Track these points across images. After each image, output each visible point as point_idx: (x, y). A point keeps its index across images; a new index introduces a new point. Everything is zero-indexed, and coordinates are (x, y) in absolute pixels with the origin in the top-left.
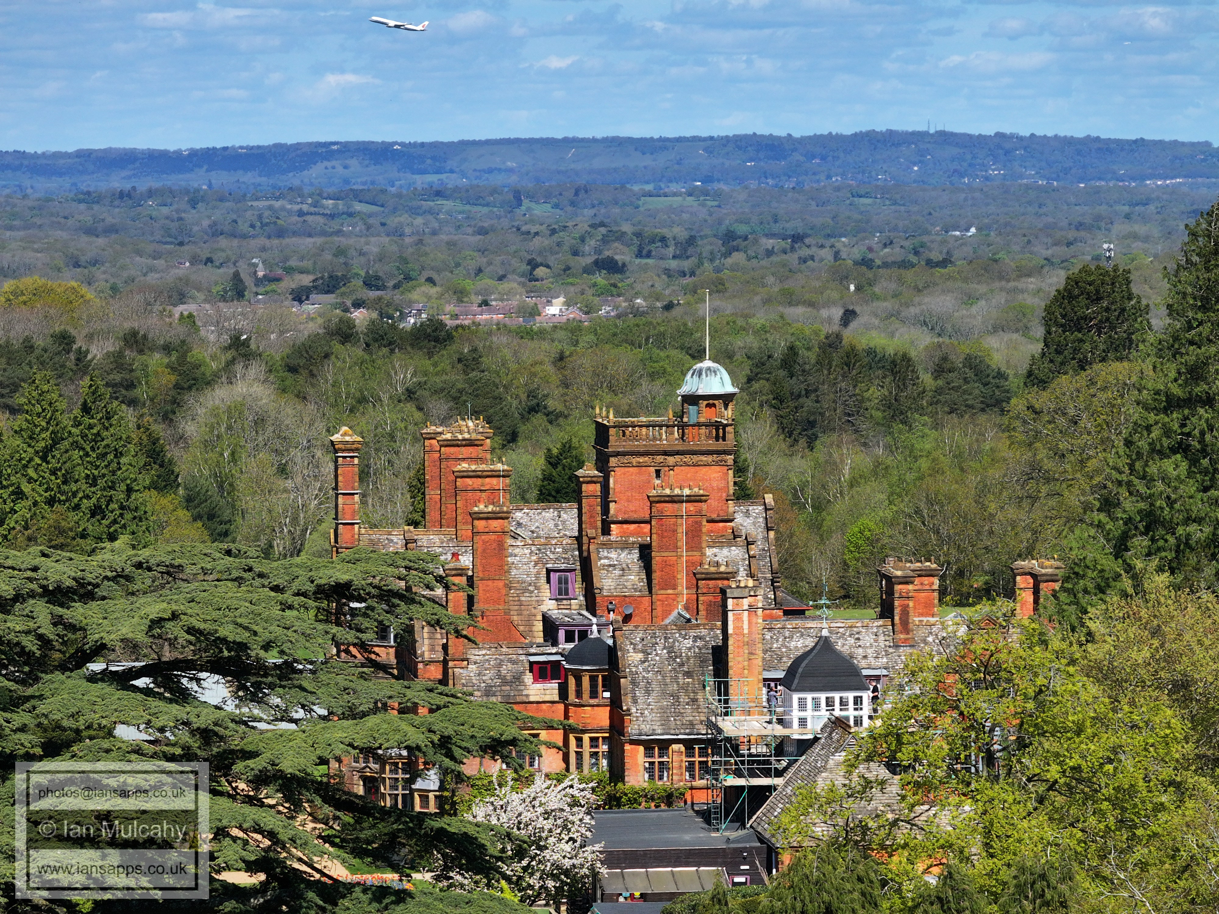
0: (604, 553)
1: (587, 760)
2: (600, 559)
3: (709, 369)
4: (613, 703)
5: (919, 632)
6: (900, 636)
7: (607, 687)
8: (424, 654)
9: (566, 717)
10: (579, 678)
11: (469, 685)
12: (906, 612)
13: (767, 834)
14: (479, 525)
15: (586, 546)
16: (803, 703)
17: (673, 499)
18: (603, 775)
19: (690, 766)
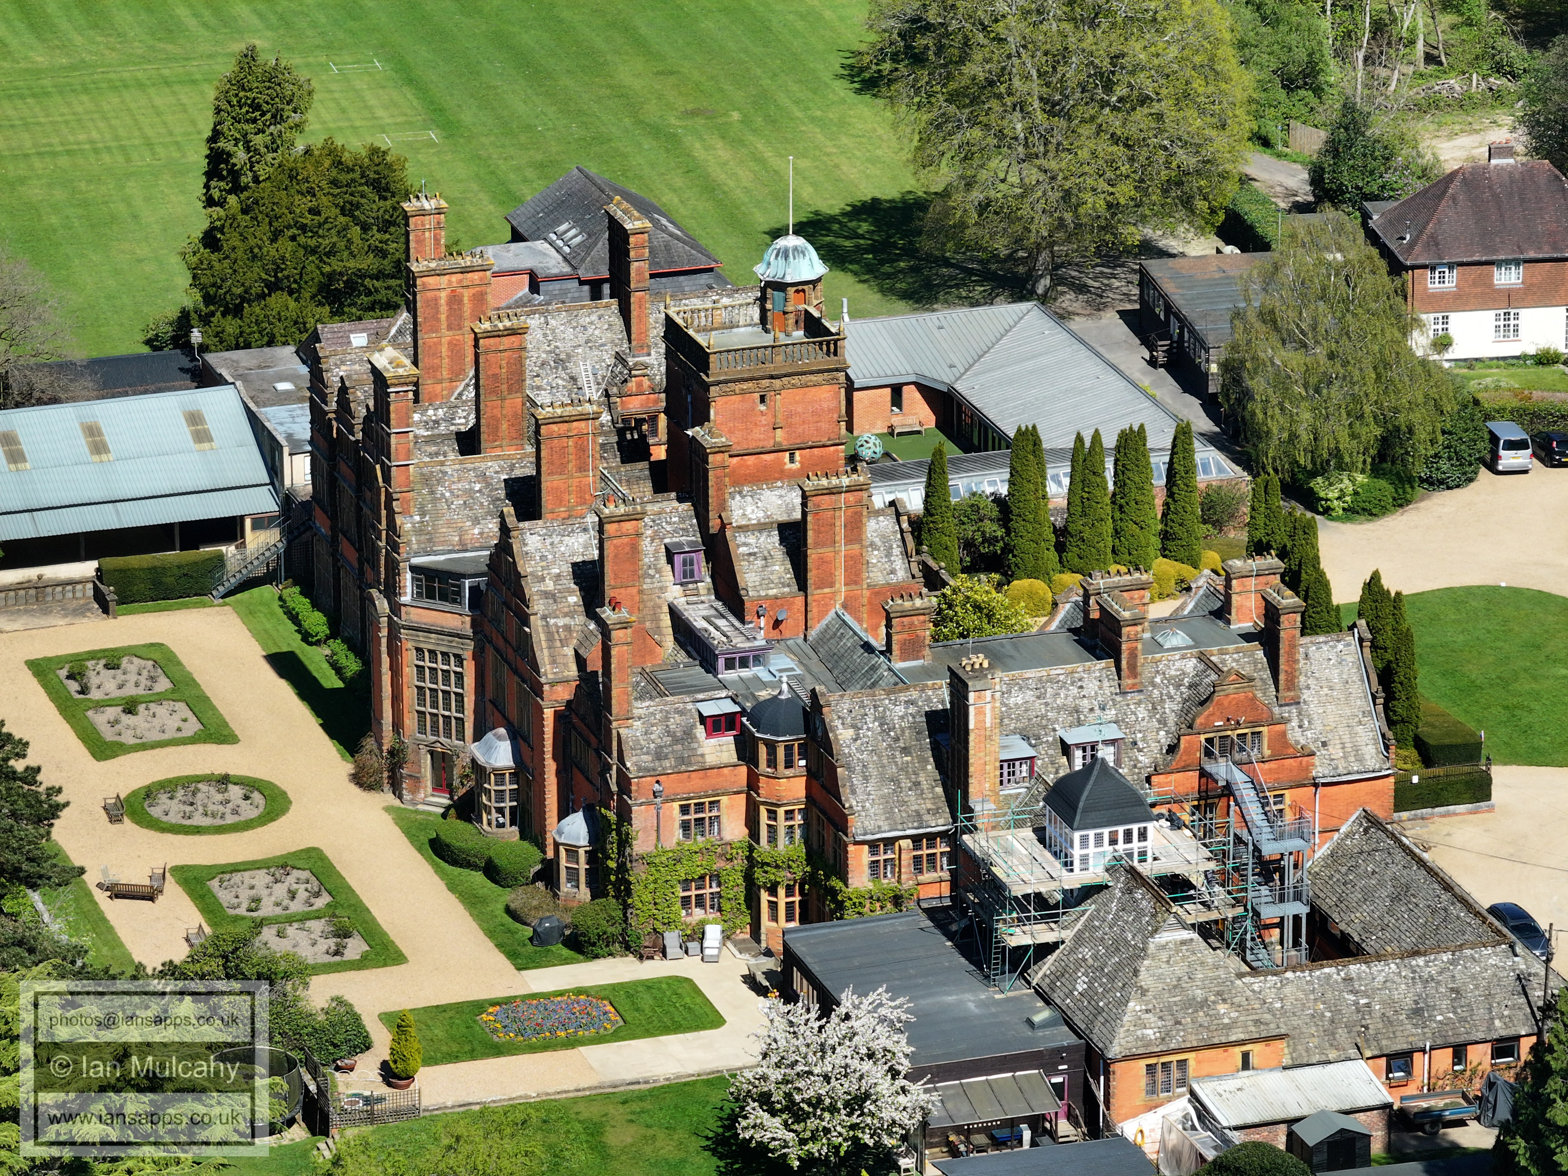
0: (741, 538)
1: (782, 832)
2: (738, 546)
3: (795, 249)
4: (812, 774)
5: (1146, 672)
6: (1127, 682)
7: (803, 755)
8: (547, 671)
9: (753, 784)
10: (771, 747)
11: (638, 747)
12: (1133, 655)
13: (1079, 1020)
14: (609, 528)
15: (714, 525)
16: (1084, 840)
17: (831, 491)
18: (799, 850)
19: (917, 860)
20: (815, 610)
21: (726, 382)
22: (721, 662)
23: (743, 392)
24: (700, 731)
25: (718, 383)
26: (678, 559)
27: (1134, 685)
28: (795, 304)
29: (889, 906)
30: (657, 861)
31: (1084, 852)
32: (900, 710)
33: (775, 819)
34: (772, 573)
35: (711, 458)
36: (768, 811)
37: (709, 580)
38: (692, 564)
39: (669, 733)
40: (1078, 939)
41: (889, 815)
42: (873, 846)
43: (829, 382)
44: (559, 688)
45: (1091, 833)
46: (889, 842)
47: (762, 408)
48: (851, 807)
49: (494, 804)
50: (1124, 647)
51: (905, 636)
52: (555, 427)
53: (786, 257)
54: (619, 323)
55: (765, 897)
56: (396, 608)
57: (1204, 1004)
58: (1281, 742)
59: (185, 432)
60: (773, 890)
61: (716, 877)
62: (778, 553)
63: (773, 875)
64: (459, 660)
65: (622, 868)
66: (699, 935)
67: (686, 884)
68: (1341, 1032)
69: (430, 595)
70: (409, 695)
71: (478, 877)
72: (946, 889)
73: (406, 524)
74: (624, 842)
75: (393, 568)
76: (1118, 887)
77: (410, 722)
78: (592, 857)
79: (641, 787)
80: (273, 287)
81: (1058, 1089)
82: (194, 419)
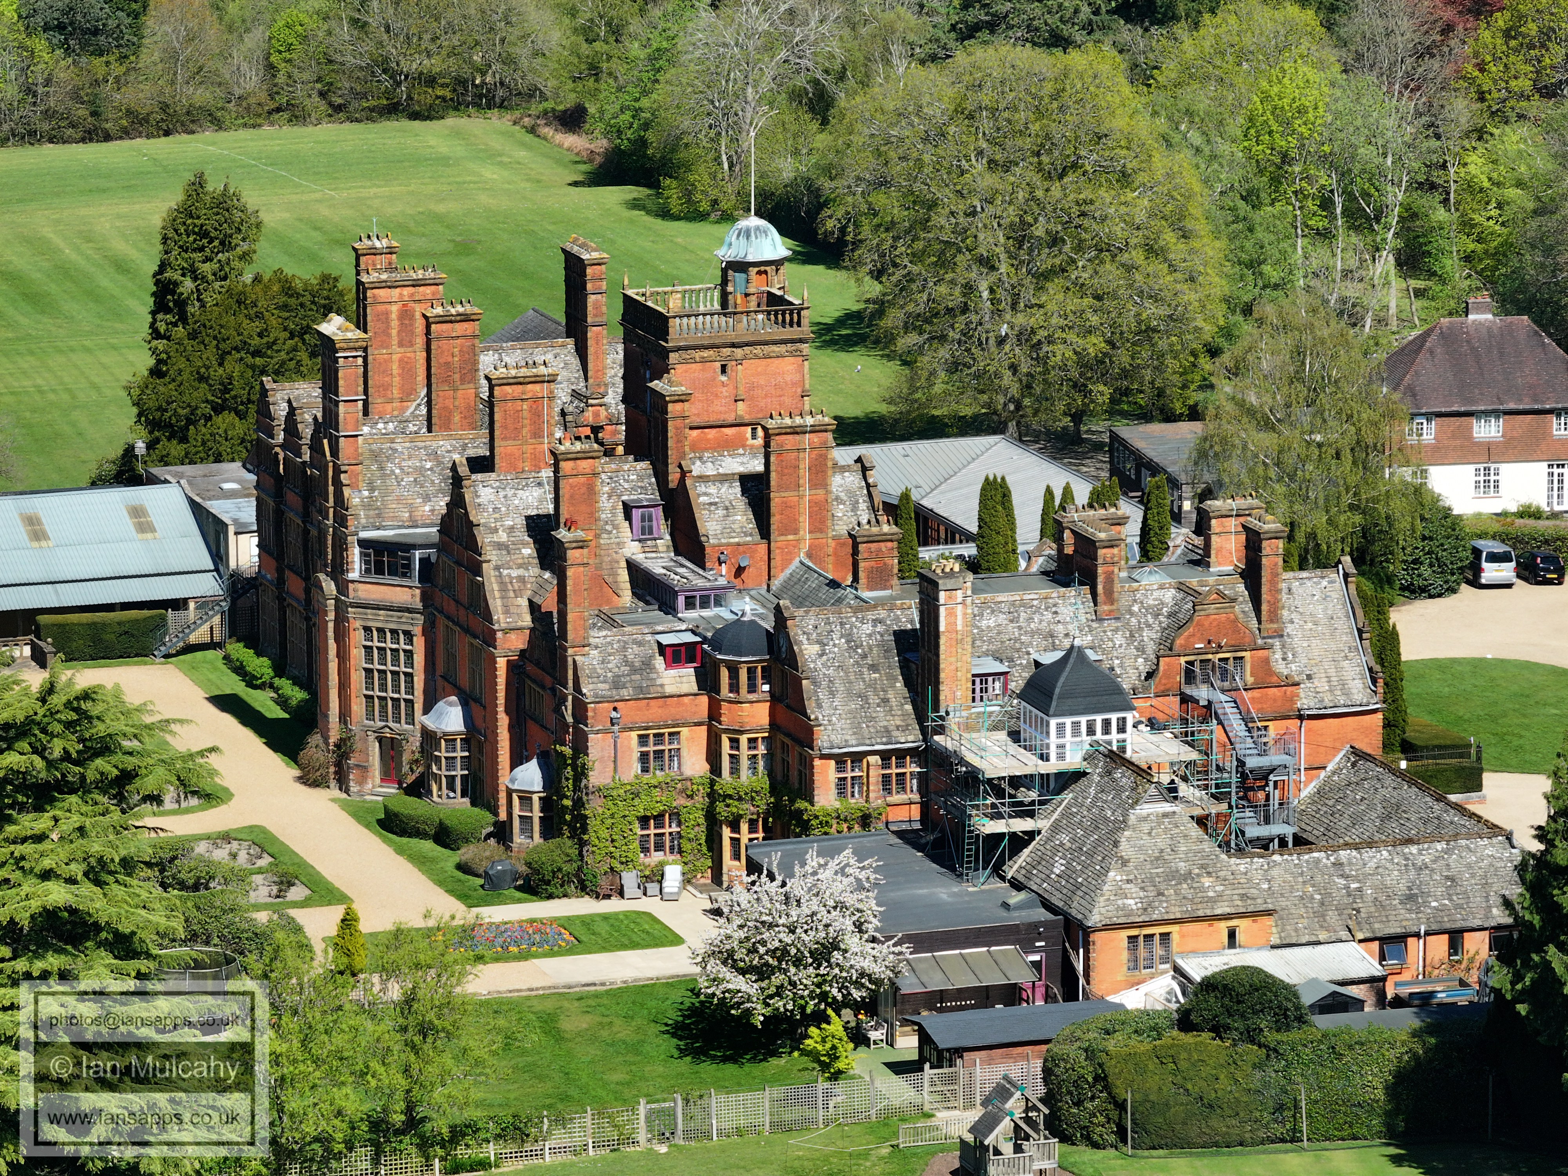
0: (701, 488)
1: (745, 763)
2: (699, 495)
3: (757, 228)
4: (775, 699)
5: (1124, 601)
6: (1104, 608)
7: (767, 679)
8: (500, 618)
9: (714, 714)
10: (733, 670)
11: (594, 676)
12: (1110, 579)
13: (1057, 900)
14: (566, 467)
15: (674, 477)
16: (1061, 728)
17: (795, 431)
18: (762, 781)
19: (886, 779)
20: (778, 558)
21: (686, 348)
22: (681, 600)
23: (703, 361)
24: (659, 662)
25: (678, 349)
26: (636, 514)
27: (1111, 611)
28: (757, 285)
29: (857, 828)
30: (614, 793)
31: (1061, 741)
32: (867, 628)
33: (738, 749)
34: (734, 522)
35: (670, 407)
36: (731, 740)
37: (668, 537)
38: (650, 520)
39: (626, 662)
40: (1055, 828)
41: (857, 729)
42: (840, 760)
43: (792, 354)
44: (513, 636)
45: (1068, 721)
46: (857, 758)
47: (724, 378)
48: (817, 719)
49: (444, 772)
50: (1100, 570)
51: (873, 564)
52: (508, 389)
53: (748, 237)
54: (575, 362)
55: (727, 833)
56: (343, 587)
57: (1188, 876)
58: (1265, 667)
59: (128, 524)
60: (735, 827)
61: (676, 816)
62: (741, 503)
63: (736, 807)
64: (409, 635)
65: (579, 804)
66: (657, 876)
67: (644, 821)
68: (1332, 916)
69: (379, 571)
70: (357, 678)
71: (428, 846)
72: (915, 812)
73: (355, 498)
74: (581, 773)
75: (341, 546)
76: (1096, 773)
77: (358, 707)
78: (546, 803)
79: (597, 715)
80: (218, 409)
81: (1036, 965)
82: (137, 512)
